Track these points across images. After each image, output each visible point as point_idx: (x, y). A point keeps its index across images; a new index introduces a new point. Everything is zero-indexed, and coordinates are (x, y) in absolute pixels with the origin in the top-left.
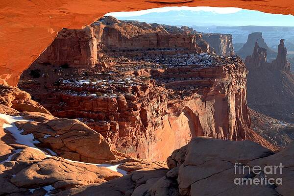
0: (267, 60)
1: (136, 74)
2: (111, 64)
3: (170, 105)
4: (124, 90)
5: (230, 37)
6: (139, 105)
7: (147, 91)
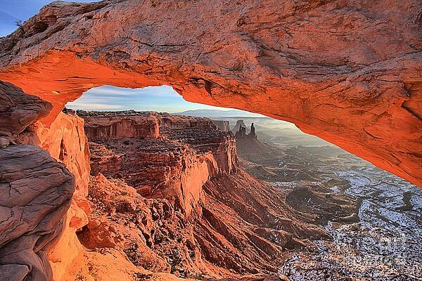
1: (180, 141)
2: (166, 137)
3: (198, 157)
4: (173, 150)
5: (228, 122)
6: (181, 158)
7: (185, 150)
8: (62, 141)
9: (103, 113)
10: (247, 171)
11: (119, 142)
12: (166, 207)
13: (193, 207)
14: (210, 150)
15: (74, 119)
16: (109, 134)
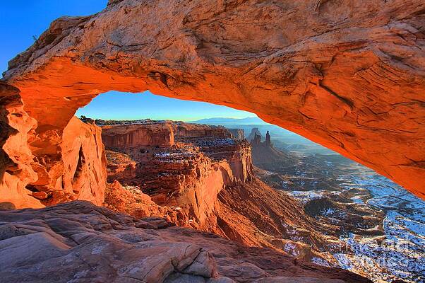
0: (262, 142)
1: (194, 150)
2: (181, 145)
3: (212, 165)
4: (188, 158)
5: (243, 130)
6: (195, 166)
7: (200, 158)
8: (81, 148)
9: (120, 122)
10: (263, 179)
11: (135, 150)
12: (179, 215)
13: (208, 216)
14: (224, 158)
15: (92, 127)
16: (125, 143)
